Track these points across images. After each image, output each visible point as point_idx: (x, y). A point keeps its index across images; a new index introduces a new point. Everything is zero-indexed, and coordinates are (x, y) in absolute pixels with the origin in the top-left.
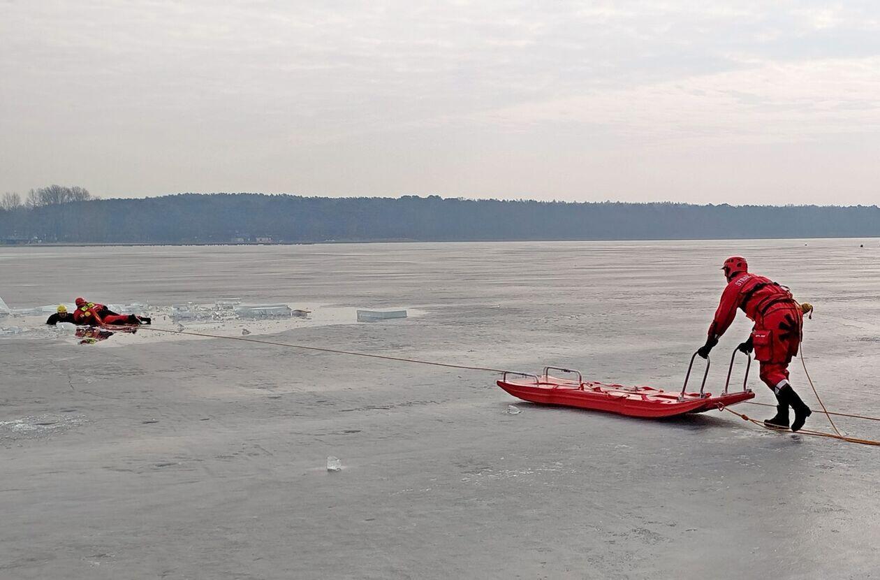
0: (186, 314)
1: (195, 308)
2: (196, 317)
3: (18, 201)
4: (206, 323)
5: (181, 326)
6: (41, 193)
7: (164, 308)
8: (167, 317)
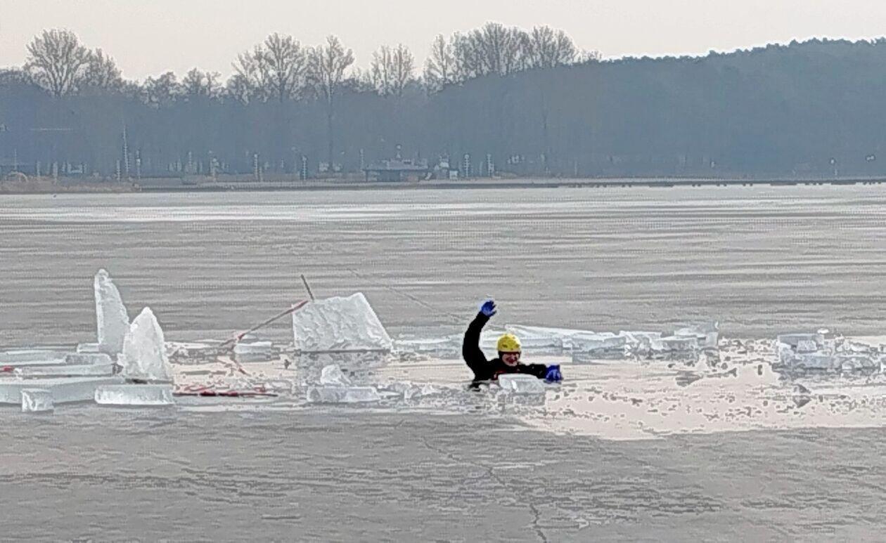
0: (814, 360)
1: (837, 345)
2: (839, 370)
3: (408, 69)
4: (867, 385)
5: (803, 389)
6: (462, 47)
7: (757, 345)
8: (767, 368)
